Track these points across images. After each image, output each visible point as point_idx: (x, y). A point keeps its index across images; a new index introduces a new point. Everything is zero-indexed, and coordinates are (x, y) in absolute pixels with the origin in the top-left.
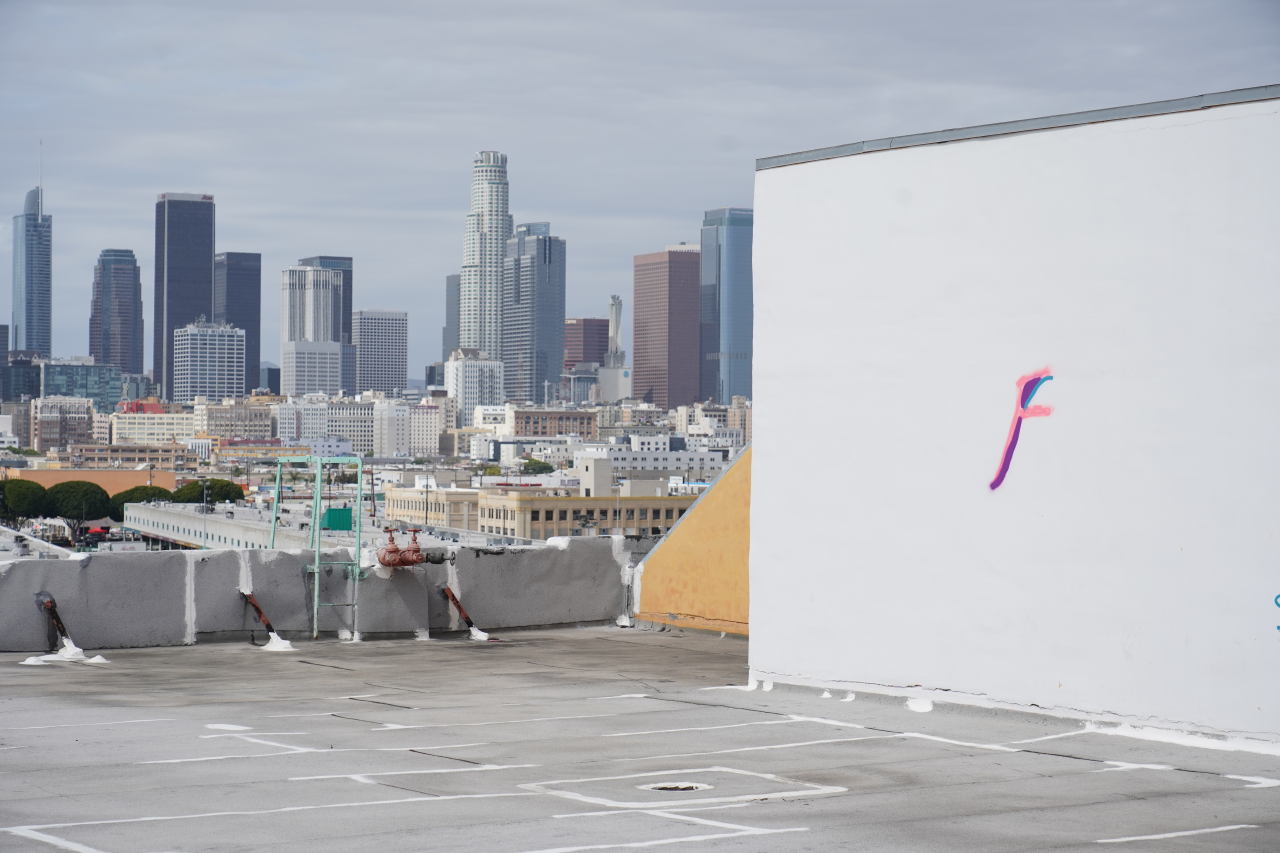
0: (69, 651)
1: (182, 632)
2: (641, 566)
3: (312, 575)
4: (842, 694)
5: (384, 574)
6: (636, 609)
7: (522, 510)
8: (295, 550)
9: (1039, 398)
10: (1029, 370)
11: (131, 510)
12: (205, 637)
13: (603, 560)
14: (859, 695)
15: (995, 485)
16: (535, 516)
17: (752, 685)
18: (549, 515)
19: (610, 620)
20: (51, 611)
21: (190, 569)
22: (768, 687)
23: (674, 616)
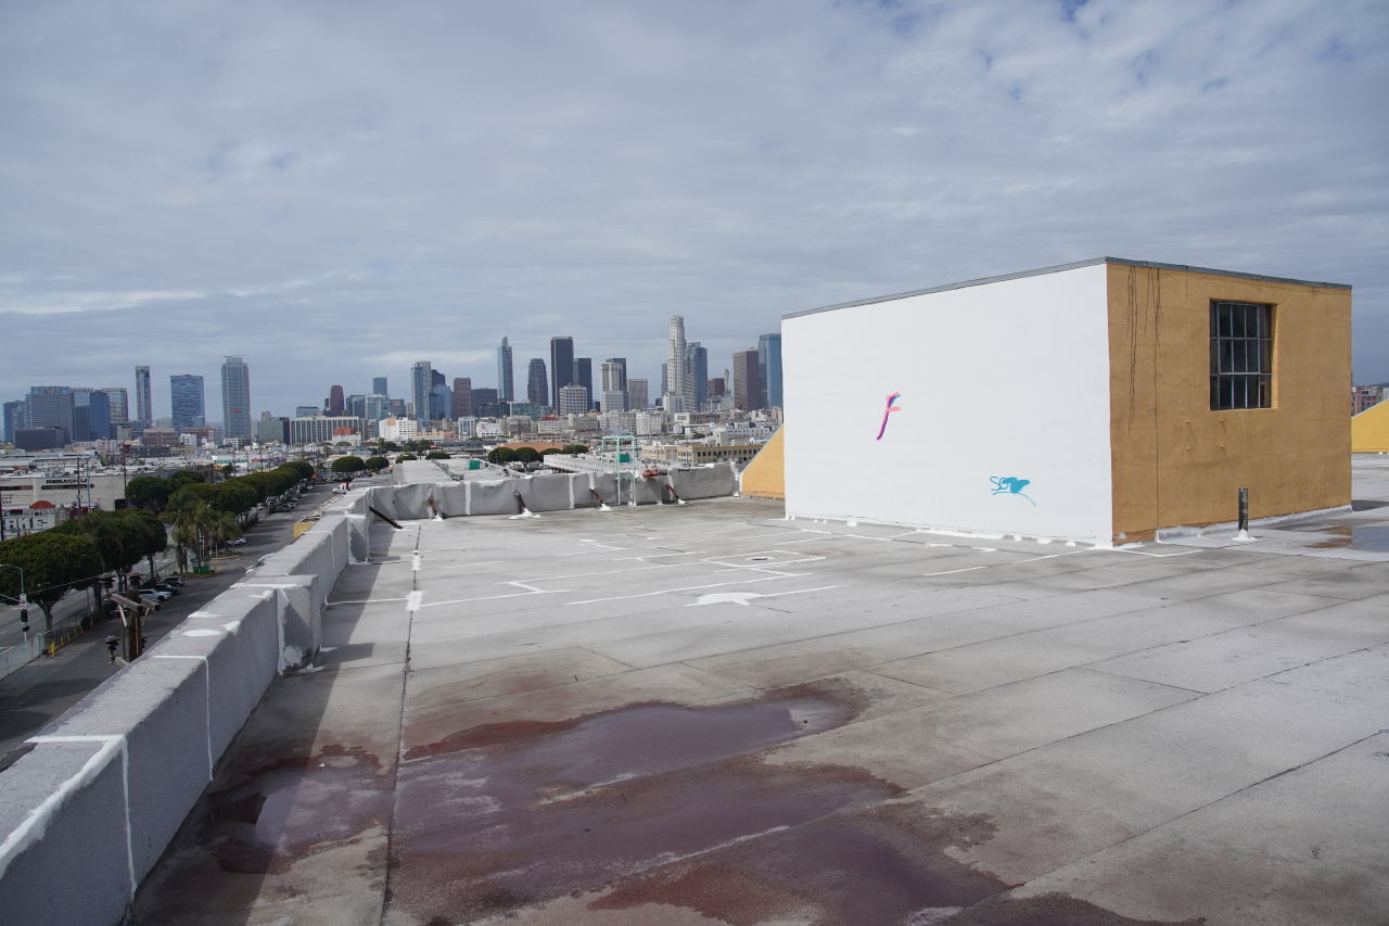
0: (527, 513)
1: (569, 505)
2: (742, 474)
3: (617, 481)
4: (822, 520)
5: (644, 480)
6: (741, 490)
7: (694, 452)
8: (610, 472)
9: (894, 405)
10: (891, 394)
11: (546, 457)
12: (577, 506)
13: (728, 472)
14: (829, 521)
15: (879, 438)
16: (699, 454)
17: (787, 518)
18: (704, 454)
19: (731, 494)
20: (519, 498)
21: (571, 481)
22: (793, 518)
23: (755, 492)
